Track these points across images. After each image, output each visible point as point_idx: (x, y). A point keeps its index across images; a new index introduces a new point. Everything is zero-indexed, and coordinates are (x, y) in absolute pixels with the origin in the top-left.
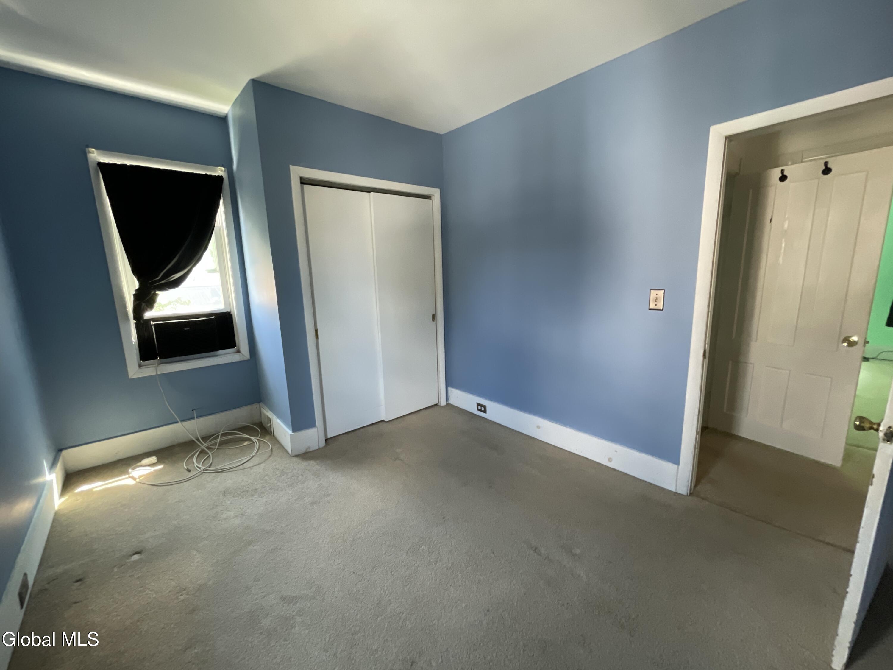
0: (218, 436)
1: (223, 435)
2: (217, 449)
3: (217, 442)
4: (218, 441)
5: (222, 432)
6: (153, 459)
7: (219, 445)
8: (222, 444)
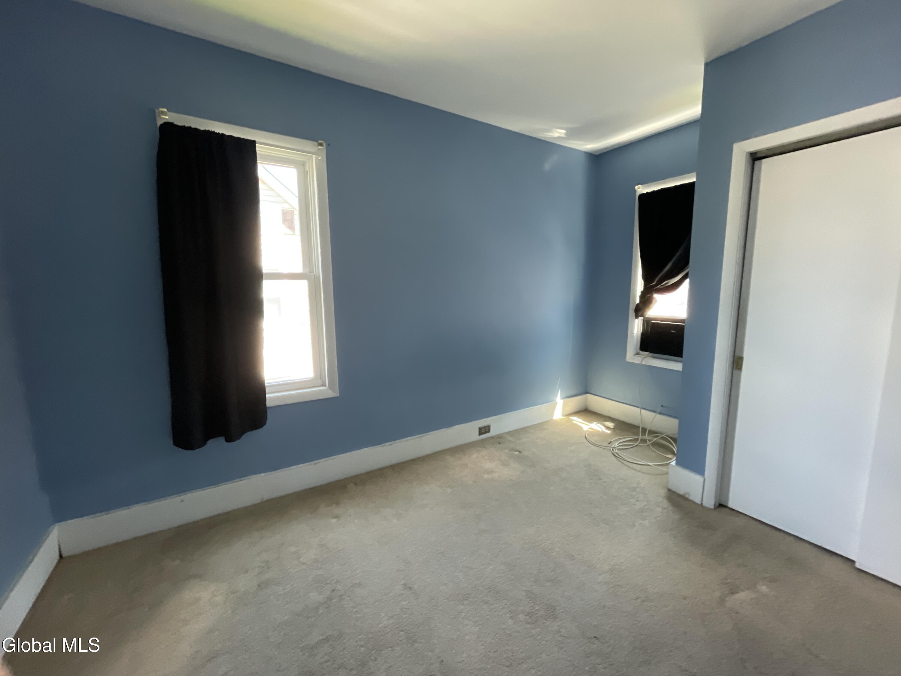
0: (658, 436)
1: (663, 438)
2: (648, 445)
3: (652, 440)
4: (654, 440)
5: (665, 435)
6: (611, 425)
7: (652, 444)
8: (655, 444)
